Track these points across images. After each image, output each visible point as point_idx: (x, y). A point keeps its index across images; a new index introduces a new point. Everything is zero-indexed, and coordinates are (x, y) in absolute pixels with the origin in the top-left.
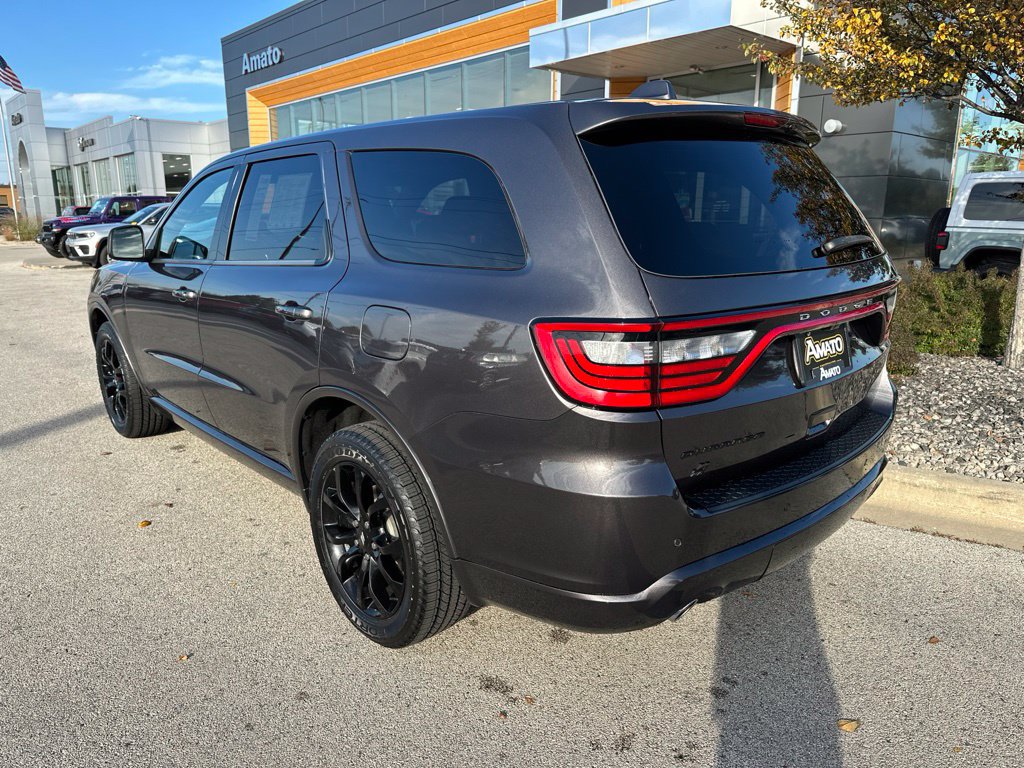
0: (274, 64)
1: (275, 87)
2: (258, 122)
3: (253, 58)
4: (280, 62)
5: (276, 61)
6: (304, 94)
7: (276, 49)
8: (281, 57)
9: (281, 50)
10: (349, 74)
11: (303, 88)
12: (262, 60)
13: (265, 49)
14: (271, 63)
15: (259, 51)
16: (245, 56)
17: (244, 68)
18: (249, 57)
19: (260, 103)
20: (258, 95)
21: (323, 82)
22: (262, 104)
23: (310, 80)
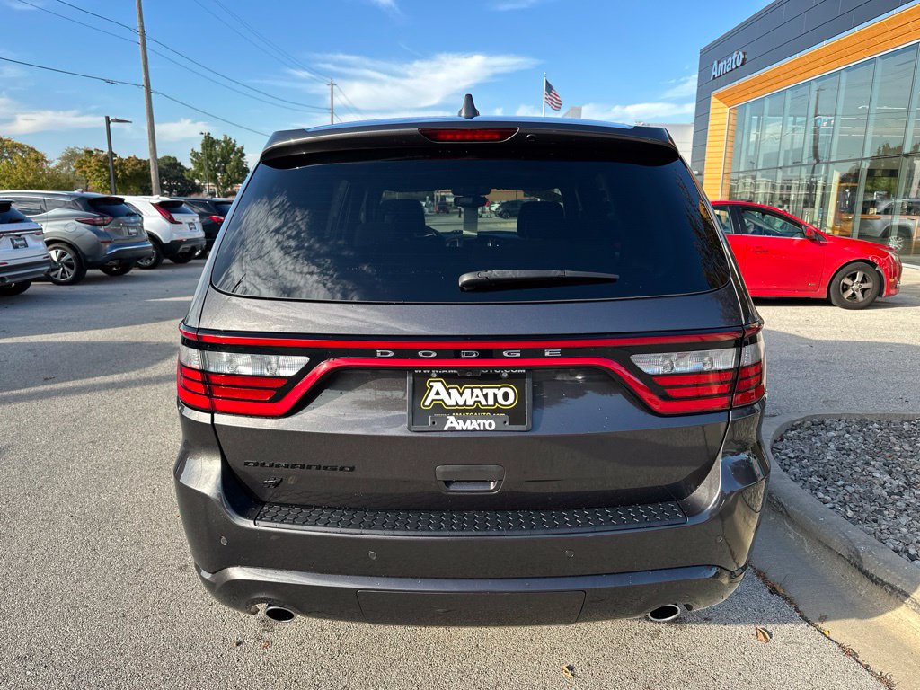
0: (737, 67)
1: (735, 88)
2: (717, 122)
3: (721, 64)
4: (742, 65)
5: (738, 65)
6: (759, 93)
7: (740, 53)
8: (744, 60)
9: (744, 54)
10: (800, 69)
11: (758, 87)
12: (726, 65)
13: (731, 54)
14: (734, 67)
15: (726, 58)
16: (716, 63)
17: (714, 73)
18: (719, 63)
19: (722, 105)
20: (721, 97)
21: (776, 80)
22: (724, 105)
23: (765, 79)
